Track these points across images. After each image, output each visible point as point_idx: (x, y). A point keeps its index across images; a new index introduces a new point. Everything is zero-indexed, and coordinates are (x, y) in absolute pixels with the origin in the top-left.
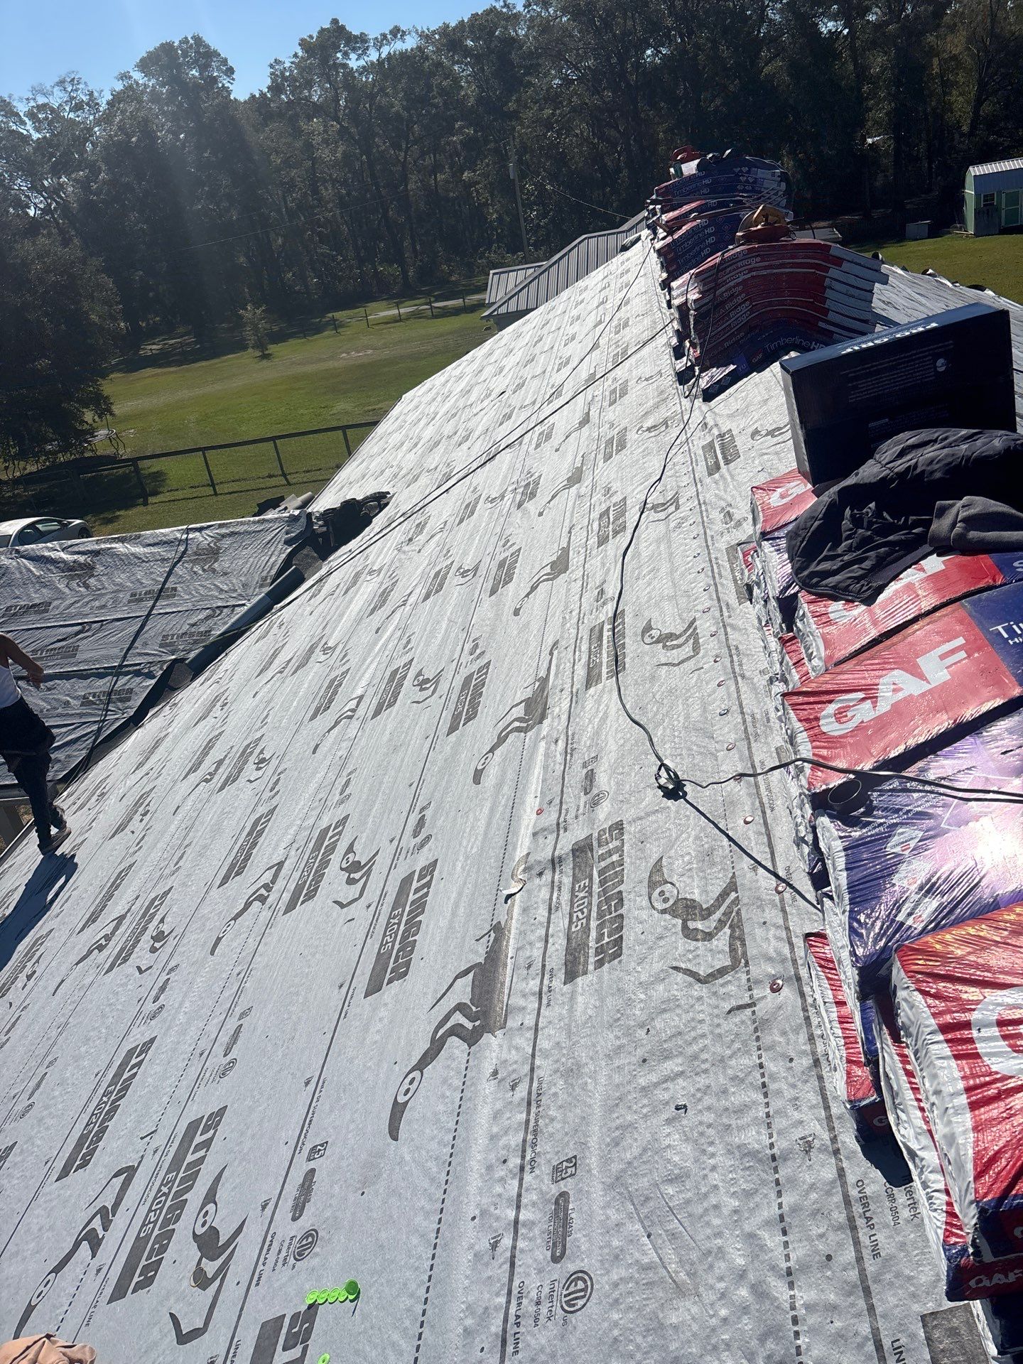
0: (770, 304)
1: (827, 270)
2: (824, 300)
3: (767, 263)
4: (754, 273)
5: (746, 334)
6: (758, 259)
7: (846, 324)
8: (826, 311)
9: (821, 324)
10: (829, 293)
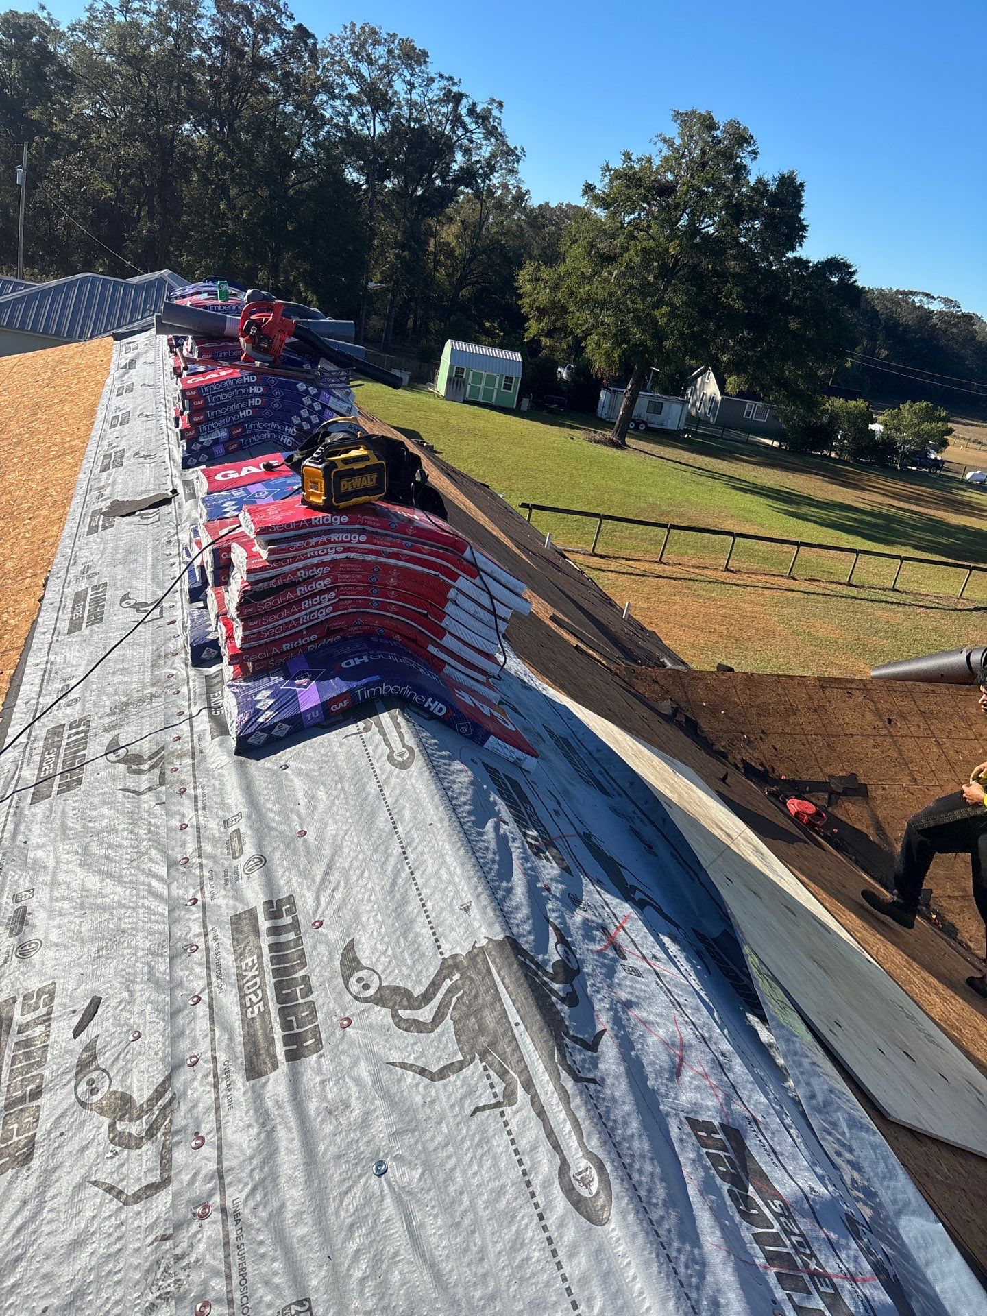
0: (367, 604)
1: (454, 577)
2: (442, 615)
3: (374, 547)
4: (352, 555)
5: (320, 639)
6: (363, 538)
7: (464, 655)
8: (441, 632)
9: (431, 649)
10: (450, 608)
